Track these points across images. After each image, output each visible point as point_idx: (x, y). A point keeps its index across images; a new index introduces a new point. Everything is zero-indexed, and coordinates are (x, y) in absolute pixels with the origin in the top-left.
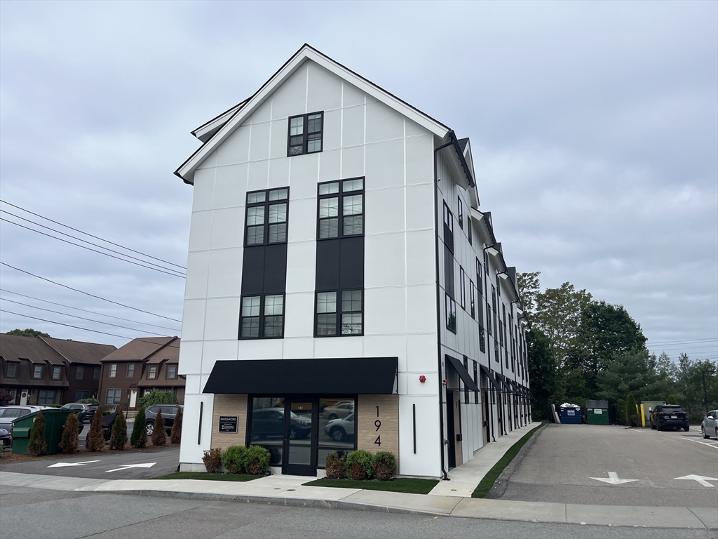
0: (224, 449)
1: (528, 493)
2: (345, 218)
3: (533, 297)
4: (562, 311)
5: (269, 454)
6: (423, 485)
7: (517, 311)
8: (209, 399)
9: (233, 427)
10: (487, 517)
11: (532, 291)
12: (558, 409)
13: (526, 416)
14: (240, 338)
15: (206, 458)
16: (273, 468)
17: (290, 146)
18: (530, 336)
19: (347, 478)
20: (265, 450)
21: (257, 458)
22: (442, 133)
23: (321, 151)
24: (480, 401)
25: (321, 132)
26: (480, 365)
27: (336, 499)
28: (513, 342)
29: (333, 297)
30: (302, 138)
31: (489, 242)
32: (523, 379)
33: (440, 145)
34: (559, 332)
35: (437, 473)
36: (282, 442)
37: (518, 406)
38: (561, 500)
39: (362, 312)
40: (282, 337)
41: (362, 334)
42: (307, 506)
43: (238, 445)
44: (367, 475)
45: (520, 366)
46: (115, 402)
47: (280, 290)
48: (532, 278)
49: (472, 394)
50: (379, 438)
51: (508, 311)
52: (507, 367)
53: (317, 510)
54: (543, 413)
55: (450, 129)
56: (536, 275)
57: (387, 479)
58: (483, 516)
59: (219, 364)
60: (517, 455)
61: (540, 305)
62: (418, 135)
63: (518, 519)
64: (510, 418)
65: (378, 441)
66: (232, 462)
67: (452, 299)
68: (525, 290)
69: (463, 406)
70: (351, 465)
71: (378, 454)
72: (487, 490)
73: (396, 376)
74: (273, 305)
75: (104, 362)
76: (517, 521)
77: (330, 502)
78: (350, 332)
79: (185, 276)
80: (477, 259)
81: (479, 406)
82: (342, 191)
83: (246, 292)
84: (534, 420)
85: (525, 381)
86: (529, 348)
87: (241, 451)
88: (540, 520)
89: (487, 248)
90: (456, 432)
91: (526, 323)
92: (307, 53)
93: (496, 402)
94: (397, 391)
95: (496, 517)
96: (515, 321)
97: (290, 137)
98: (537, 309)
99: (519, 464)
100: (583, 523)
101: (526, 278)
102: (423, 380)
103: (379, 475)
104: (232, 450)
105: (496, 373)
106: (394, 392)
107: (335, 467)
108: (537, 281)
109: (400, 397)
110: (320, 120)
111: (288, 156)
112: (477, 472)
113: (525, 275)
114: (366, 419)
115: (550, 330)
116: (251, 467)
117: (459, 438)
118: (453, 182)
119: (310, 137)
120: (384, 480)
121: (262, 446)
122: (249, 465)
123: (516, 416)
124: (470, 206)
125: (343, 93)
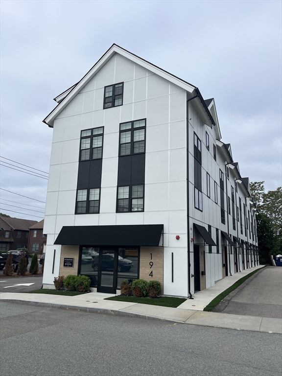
0: (65, 276)
1: (241, 309)
2: (135, 144)
3: (261, 196)
4: (277, 203)
5: (90, 280)
6: (175, 302)
7: (249, 202)
8: (59, 247)
9: (71, 264)
10: (208, 325)
11: (260, 192)
12: (275, 258)
13: (255, 261)
14: (76, 213)
15: (55, 282)
16: (92, 288)
17: (105, 103)
18: (258, 217)
19: (132, 295)
20: (87, 278)
21: (82, 282)
22: (191, 90)
23: (122, 105)
24: (220, 251)
25: (122, 94)
26: (221, 231)
27: (117, 309)
28: (246, 220)
29: (127, 189)
30: (111, 98)
31: (228, 160)
32: (253, 240)
33: (191, 98)
34: (275, 215)
35: (185, 294)
36: (97, 273)
37: (250, 256)
38: (261, 314)
39: (143, 198)
40: (99, 213)
41: (143, 211)
42: (100, 313)
43: (73, 274)
44: (143, 294)
45: (251, 233)
46: (36, 250)
47: (98, 185)
48: (260, 185)
49: (214, 248)
50: (152, 272)
51: (243, 202)
52: (242, 233)
53: (105, 316)
54: (266, 260)
55: (195, 87)
56: (262, 183)
57: (156, 297)
58: (206, 324)
59: (64, 228)
60: (242, 284)
61: (264, 200)
62: (177, 92)
63: (228, 327)
64: (243, 262)
65: (151, 274)
66: (69, 284)
67: (200, 190)
68: (256, 191)
69: (207, 255)
70: (134, 288)
71: (150, 282)
72: (214, 306)
73: (162, 236)
74: (94, 194)
75: (30, 229)
76: (227, 329)
77: (113, 311)
78: (136, 210)
79: (48, 178)
80: (220, 170)
81: (220, 255)
82: (133, 128)
83: (80, 187)
84: (261, 264)
85: (254, 242)
86: (258, 224)
87: (74, 278)
88: (242, 329)
89: (228, 164)
90: (201, 270)
91: (255, 209)
92: (115, 49)
93: (233, 253)
94: (163, 244)
95: (213, 325)
96: (248, 208)
97: (105, 98)
98: (263, 202)
99: (241, 290)
100: (270, 332)
101: (257, 185)
102: (178, 238)
103: (150, 294)
104: (69, 277)
105: (233, 236)
106: (161, 244)
107: (125, 289)
108: (263, 186)
109: (165, 248)
110: (122, 88)
111: (104, 109)
112: (212, 294)
113: (256, 183)
114: (144, 260)
115: (271, 214)
116: (79, 287)
117: (204, 273)
118: (202, 123)
119: (117, 97)
120: (153, 298)
121: (86, 275)
122: (78, 286)
123: (248, 262)
124: (215, 138)
125: (135, 71)
